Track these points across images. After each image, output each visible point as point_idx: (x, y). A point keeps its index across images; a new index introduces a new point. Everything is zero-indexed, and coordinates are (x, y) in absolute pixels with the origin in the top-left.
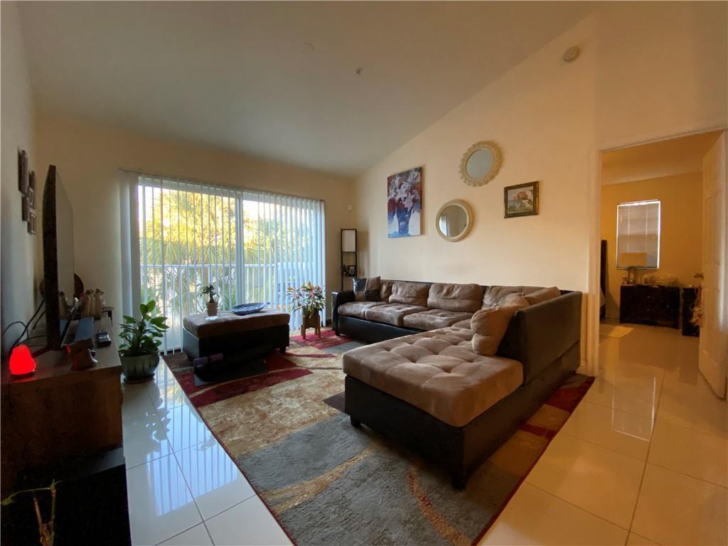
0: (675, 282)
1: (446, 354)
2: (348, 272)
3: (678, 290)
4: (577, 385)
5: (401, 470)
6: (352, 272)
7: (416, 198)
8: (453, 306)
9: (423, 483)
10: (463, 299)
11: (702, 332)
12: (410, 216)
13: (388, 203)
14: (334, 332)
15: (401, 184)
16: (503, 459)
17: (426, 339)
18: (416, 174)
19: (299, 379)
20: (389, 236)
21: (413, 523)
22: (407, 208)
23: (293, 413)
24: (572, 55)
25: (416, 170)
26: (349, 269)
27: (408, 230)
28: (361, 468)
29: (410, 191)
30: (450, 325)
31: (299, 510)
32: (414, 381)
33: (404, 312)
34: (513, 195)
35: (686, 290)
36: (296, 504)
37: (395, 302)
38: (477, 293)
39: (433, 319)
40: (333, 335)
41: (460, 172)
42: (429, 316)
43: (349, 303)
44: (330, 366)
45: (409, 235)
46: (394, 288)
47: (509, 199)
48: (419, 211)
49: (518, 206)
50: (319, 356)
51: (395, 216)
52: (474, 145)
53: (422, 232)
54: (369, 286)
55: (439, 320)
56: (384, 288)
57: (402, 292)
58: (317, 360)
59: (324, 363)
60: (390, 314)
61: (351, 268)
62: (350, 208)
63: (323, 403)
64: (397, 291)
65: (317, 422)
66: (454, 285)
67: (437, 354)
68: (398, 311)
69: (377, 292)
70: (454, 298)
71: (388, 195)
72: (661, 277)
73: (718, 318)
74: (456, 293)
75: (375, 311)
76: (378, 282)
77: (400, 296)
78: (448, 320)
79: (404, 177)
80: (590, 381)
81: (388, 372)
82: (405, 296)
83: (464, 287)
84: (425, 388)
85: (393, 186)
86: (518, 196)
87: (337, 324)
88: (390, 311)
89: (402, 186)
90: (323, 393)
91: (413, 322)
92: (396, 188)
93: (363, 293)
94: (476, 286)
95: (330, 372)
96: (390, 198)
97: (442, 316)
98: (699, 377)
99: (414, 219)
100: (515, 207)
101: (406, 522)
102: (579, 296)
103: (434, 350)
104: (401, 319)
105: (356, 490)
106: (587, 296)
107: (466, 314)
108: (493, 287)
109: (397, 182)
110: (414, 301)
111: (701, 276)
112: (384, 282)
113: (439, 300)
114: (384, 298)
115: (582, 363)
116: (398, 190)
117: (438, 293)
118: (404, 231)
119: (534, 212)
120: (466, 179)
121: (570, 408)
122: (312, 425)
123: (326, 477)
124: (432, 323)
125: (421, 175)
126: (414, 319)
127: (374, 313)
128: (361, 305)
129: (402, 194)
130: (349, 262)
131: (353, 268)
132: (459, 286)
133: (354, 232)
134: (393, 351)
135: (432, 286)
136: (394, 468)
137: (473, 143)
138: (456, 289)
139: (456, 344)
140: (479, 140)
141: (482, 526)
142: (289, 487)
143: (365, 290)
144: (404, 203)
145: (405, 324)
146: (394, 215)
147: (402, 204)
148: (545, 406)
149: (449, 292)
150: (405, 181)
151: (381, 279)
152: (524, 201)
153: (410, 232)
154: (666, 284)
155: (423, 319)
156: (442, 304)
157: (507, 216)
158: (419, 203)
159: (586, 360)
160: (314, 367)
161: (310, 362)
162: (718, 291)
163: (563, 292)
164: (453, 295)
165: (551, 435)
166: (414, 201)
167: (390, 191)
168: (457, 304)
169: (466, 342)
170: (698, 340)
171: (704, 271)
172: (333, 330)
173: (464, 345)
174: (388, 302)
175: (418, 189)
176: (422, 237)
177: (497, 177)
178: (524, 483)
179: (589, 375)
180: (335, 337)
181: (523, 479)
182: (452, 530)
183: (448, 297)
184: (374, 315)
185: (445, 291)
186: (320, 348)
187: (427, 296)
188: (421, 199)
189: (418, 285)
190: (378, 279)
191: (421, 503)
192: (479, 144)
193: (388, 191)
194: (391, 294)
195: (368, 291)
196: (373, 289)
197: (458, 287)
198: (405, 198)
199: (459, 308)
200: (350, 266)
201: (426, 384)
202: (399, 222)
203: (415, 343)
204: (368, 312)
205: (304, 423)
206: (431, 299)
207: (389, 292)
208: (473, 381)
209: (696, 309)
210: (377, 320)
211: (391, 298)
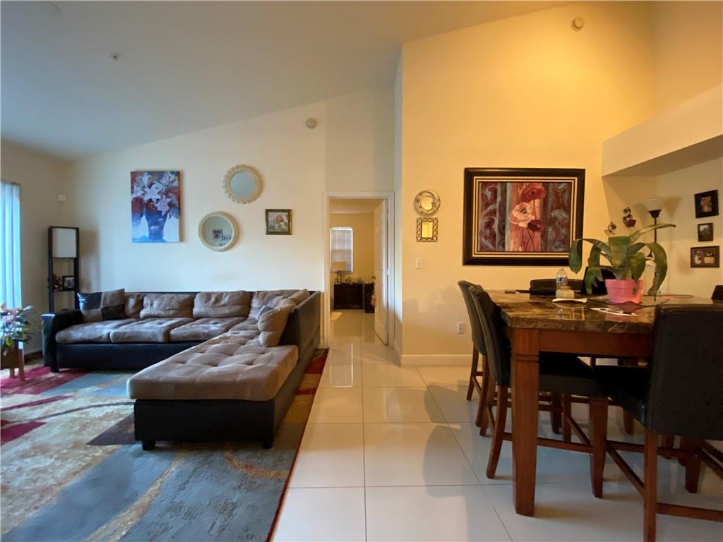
0: (359, 281)
1: (240, 353)
2: (63, 286)
3: (361, 285)
4: (320, 356)
5: (218, 459)
6: (69, 284)
7: (174, 203)
8: (223, 312)
9: (241, 458)
10: (233, 305)
11: (376, 310)
12: (164, 221)
13: (132, 202)
14: (48, 368)
15: (152, 184)
16: (291, 417)
17: (214, 346)
18: (173, 177)
19: (26, 435)
20: (134, 240)
21: (245, 484)
22: (161, 212)
23: (50, 471)
24: (312, 124)
25: (172, 173)
26: (64, 281)
27: (162, 236)
28: (178, 476)
29: (166, 193)
30: (227, 330)
31: (131, 535)
32: (228, 379)
33: (169, 326)
34: (273, 216)
35: (366, 285)
36: (124, 533)
37: (150, 317)
38: (245, 300)
39: (204, 328)
40: (47, 372)
41: (224, 187)
42: (201, 325)
43: (76, 326)
44: (68, 409)
45: (164, 241)
46: (146, 301)
47: (269, 219)
48: (177, 217)
49: (276, 226)
50: (40, 403)
51: (144, 218)
52: (238, 167)
53: (182, 239)
54: (108, 302)
55: (213, 328)
56: (132, 302)
57: (160, 305)
58: (42, 407)
59: (55, 408)
60: (150, 331)
61: (67, 279)
62: (62, 198)
63: (88, 446)
64: (152, 305)
65: (94, 465)
66: (222, 293)
67: (231, 355)
68: (160, 326)
69: (120, 307)
70: (224, 305)
71: (132, 192)
72: (354, 278)
73: (383, 303)
74: (225, 300)
75: (128, 330)
76: (122, 296)
77: (157, 309)
78: (223, 326)
79: (156, 177)
80: (326, 351)
81: (197, 380)
82: (164, 310)
83: (233, 294)
84: (240, 381)
85: (140, 184)
86: (277, 219)
87: (55, 357)
88: (151, 327)
89: (154, 186)
90: (81, 437)
91: (184, 335)
92: (144, 187)
93: (97, 311)
94: (244, 292)
95: (75, 415)
96: (134, 196)
97: (215, 323)
98: (376, 337)
99: (171, 224)
100: (274, 227)
101: (239, 487)
102: (319, 295)
103: (228, 352)
104: (167, 333)
105: (183, 492)
106: (323, 293)
107: (237, 318)
108: (259, 292)
109: (146, 179)
110: (178, 313)
111: (374, 278)
112: (131, 295)
113: (207, 308)
114: (133, 314)
115: (322, 340)
116: (147, 190)
117: (206, 302)
118: (157, 236)
119: (288, 232)
120: (230, 194)
121: (320, 371)
122: (88, 471)
123: (144, 499)
124: (206, 331)
125: (179, 180)
126: (182, 331)
127: (125, 333)
128: (98, 326)
129: (152, 194)
130: (64, 271)
131: (72, 279)
132: (227, 293)
133: (74, 232)
134: (189, 362)
135: (197, 296)
136: (211, 461)
137: (237, 164)
138: (225, 297)
139: (244, 344)
140: (242, 164)
141: (292, 459)
142: (105, 527)
143: (102, 306)
144: (156, 205)
145: (173, 339)
146: (141, 216)
147: (154, 206)
148: (307, 375)
149: (217, 300)
150: (158, 181)
151: (126, 291)
152: (281, 223)
153: (164, 238)
154: (356, 282)
155: (197, 329)
156: (212, 312)
157: (268, 233)
158: (176, 207)
159: (323, 338)
160: (42, 416)
161: (31, 412)
162: (382, 285)
163: (311, 293)
164: (222, 303)
165: (314, 391)
166: (170, 205)
167: (135, 188)
168: (227, 311)
169: (251, 341)
170: (374, 316)
171: (376, 275)
172: (46, 366)
173: (252, 343)
174: (138, 318)
175: (175, 194)
176: (182, 244)
177: (259, 199)
178: (307, 426)
179: (326, 347)
180: (52, 375)
181: (305, 423)
182: (274, 472)
183: (217, 305)
184: (126, 336)
185: (213, 299)
186: (36, 392)
187: (192, 306)
188: (179, 204)
189: (180, 295)
190: (122, 292)
191: (245, 470)
192: (243, 166)
193: (132, 188)
194: (142, 308)
195: (105, 309)
196: (115, 304)
197: (227, 295)
198: (158, 200)
199: (228, 314)
200: (64, 277)
201: (240, 378)
202: (150, 226)
203: (208, 351)
204: (115, 334)
205: (75, 473)
206: (197, 310)
207: (140, 305)
208: (273, 365)
209: (373, 296)
210: (131, 340)
211: (143, 313)
